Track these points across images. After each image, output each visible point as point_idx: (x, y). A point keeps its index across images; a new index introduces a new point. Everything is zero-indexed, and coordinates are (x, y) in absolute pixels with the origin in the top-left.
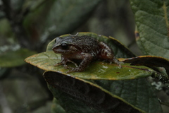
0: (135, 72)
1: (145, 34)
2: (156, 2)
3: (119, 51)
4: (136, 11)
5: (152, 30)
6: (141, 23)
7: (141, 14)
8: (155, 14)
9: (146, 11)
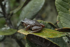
0: (60, 35)
1: (62, 21)
2: (66, 8)
3: (52, 28)
4: (59, 12)
5: (65, 19)
6: (61, 16)
7: (61, 13)
8: (66, 13)
9: (63, 12)
